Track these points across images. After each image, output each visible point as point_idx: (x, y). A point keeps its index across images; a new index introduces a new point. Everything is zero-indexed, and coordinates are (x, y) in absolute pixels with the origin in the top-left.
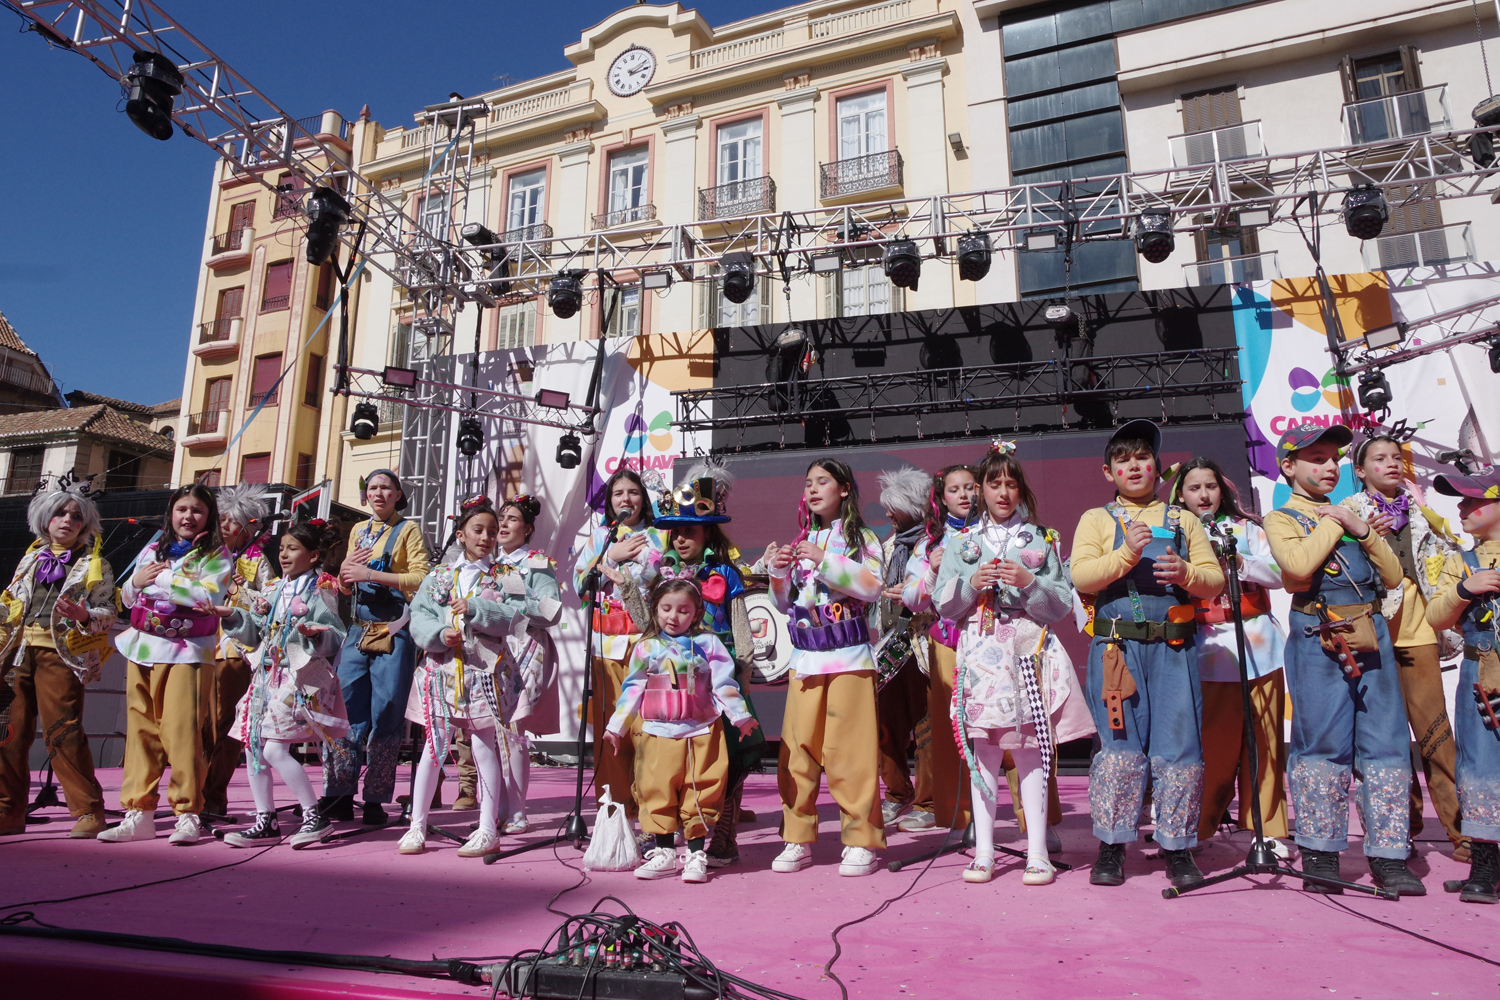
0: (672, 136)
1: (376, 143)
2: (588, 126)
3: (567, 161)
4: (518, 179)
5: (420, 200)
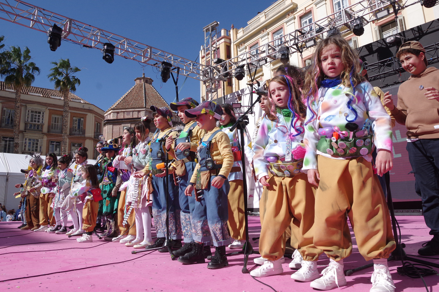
0: (318, 6)
1: (236, 34)
2: (292, 11)
3: (288, 24)
4: (276, 33)
5: (250, 48)
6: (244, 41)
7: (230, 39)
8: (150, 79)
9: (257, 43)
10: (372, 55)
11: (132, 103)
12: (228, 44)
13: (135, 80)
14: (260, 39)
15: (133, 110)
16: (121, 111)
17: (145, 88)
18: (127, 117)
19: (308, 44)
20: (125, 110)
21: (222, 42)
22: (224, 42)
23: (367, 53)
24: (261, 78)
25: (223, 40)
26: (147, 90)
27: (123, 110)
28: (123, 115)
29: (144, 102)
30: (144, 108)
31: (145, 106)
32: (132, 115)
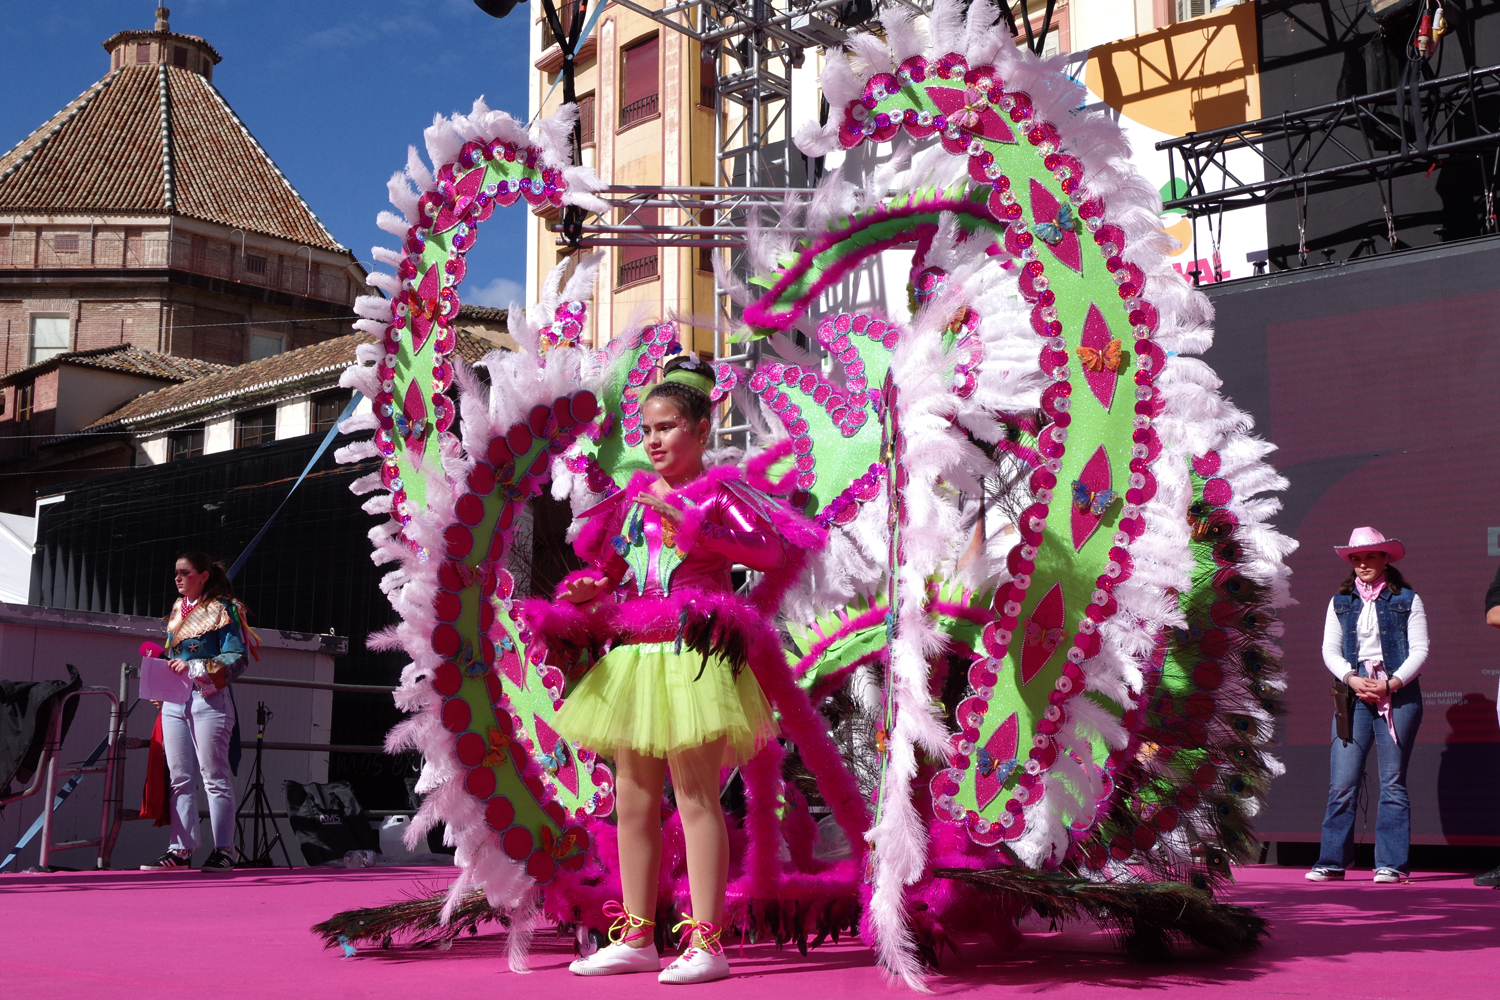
8: (202, 46)
11: (86, 178)
13: (110, 47)
15: (98, 221)
16: (19, 220)
17: (168, 96)
18: (53, 260)
20: (43, 220)
26: (179, 109)
27: (32, 220)
28: (33, 247)
29: (167, 177)
30: (162, 213)
31: (168, 204)
32: (90, 249)
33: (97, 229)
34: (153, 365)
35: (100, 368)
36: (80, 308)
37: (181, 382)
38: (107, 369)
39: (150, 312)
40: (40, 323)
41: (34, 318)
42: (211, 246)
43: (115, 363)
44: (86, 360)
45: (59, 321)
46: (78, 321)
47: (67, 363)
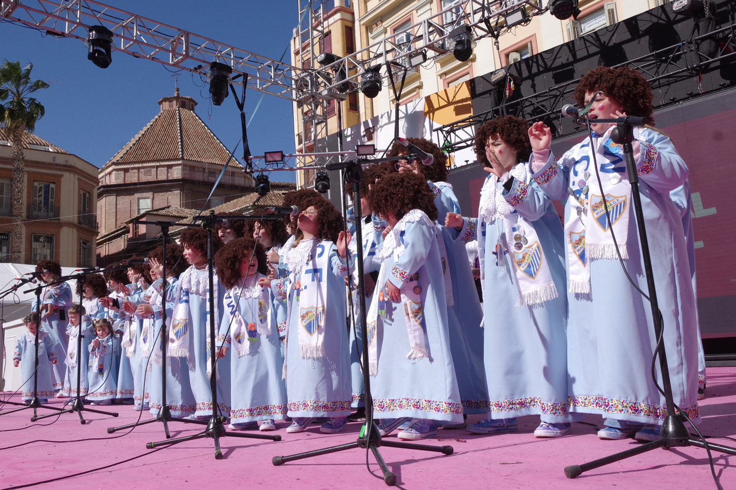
1: (366, 3)
5: (395, 30)
6: (381, 17)
7: (353, 14)
8: (191, 100)
9: (409, 20)
10: (638, 40)
11: (154, 149)
12: (349, 24)
13: (160, 103)
14: (414, 12)
15: (158, 164)
16: (132, 166)
17: (180, 118)
18: (144, 178)
19: (511, 20)
20: (140, 165)
21: (336, 19)
22: (341, 19)
23: (628, 36)
24: (418, 93)
25: (338, 16)
26: (184, 123)
27: (136, 165)
28: (137, 174)
29: (180, 146)
30: (178, 159)
31: (181, 156)
32: (155, 174)
33: (157, 167)
34: (178, 212)
35: (160, 215)
36: (153, 194)
37: (186, 218)
38: (162, 215)
39: (177, 194)
40: (141, 201)
41: (139, 199)
42: (196, 169)
43: (164, 213)
44: (155, 213)
45: (147, 200)
46: (153, 199)
47: (148, 214)
